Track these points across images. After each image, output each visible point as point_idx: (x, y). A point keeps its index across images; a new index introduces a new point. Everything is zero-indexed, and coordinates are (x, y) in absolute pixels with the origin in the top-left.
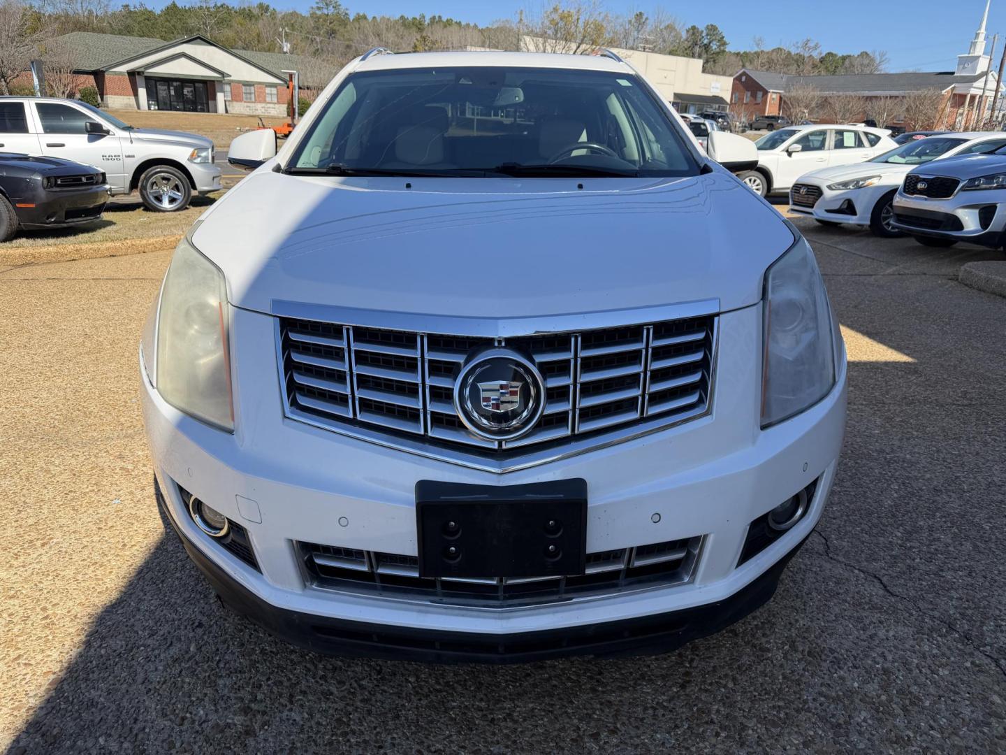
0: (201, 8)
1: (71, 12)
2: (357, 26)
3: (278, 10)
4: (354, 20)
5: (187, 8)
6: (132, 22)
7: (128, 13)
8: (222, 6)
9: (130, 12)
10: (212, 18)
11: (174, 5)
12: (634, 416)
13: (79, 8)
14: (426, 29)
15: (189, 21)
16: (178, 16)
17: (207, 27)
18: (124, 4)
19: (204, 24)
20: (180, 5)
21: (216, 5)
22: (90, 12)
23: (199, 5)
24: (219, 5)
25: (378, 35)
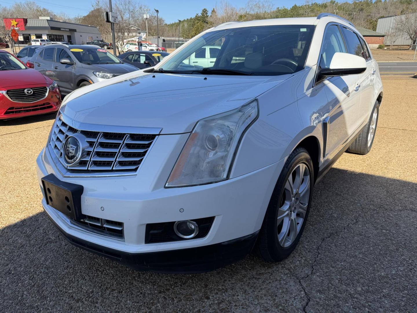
0: (306, 6)
1: (259, 12)
2: (375, 5)
3: (339, 3)
4: (374, 3)
5: (300, 6)
6: (279, 14)
7: (279, 11)
8: (314, 4)
9: (279, 10)
10: (309, 9)
11: (295, 6)
12: (110, 168)
13: (262, 10)
14: (413, 3)
15: (299, 11)
16: (296, 10)
17: (306, 13)
18: (277, 7)
19: (305, 12)
20: (297, 5)
21: (312, 3)
22: (265, 12)
23: (305, 4)
24: (313, 3)
25: (386, 9)
